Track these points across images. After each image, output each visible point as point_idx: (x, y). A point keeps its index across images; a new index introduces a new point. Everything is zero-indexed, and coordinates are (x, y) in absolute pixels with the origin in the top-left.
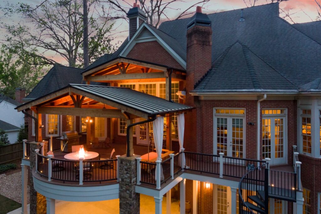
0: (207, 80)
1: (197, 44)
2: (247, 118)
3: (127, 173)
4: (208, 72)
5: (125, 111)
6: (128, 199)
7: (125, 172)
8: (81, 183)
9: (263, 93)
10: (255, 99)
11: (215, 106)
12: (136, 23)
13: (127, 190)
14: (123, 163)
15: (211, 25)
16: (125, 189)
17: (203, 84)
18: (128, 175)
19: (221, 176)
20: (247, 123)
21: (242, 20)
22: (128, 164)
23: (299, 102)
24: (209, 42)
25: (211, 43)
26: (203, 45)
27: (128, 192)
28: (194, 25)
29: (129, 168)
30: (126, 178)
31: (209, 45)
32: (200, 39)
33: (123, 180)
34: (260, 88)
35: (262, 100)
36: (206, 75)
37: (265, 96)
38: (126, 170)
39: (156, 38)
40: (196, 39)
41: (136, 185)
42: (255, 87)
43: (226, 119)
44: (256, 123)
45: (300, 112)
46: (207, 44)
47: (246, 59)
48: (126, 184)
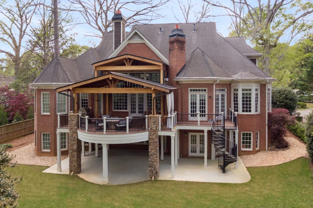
0: (184, 71)
1: (178, 49)
2: (208, 94)
3: (154, 124)
4: (184, 67)
5: (155, 88)
6: (154, 139)
7: (153, 124)
8: (128, 132)
9: (217, 79)
10: (212, 82)
11: (190, 87)
12: (121, 26)
13: (154, 134)
14: (152, 119)
15: (185, 37)
16: (153, 134)
17: (183, 73)
18: (155, 125)
19: (199, 125)
20: (208, 97)
21: (194, 31)
22: (155, 119)
23: (232, 85)
24: (184, 48)
25: (185, 48)
26: (181, 49)
27: (155, 135)
28: (176, 36)
29: (156, 121)
30: (153, 127)
31: (184, 50)
32: (180, 46)
33: (151, 129)
34: (215, 76)
35: (216, 83)
36: (183, 68)
37: (218, 81)
38: (153, 123)
39: (145, 41)
40: (178, 45)
41: (158, 131)
42: (213, 76)
43: (196, 95)
44: (213, 96)
45: (232, 90)
46: (183, 49)
47: (205, 60)
48: (153, 131)
